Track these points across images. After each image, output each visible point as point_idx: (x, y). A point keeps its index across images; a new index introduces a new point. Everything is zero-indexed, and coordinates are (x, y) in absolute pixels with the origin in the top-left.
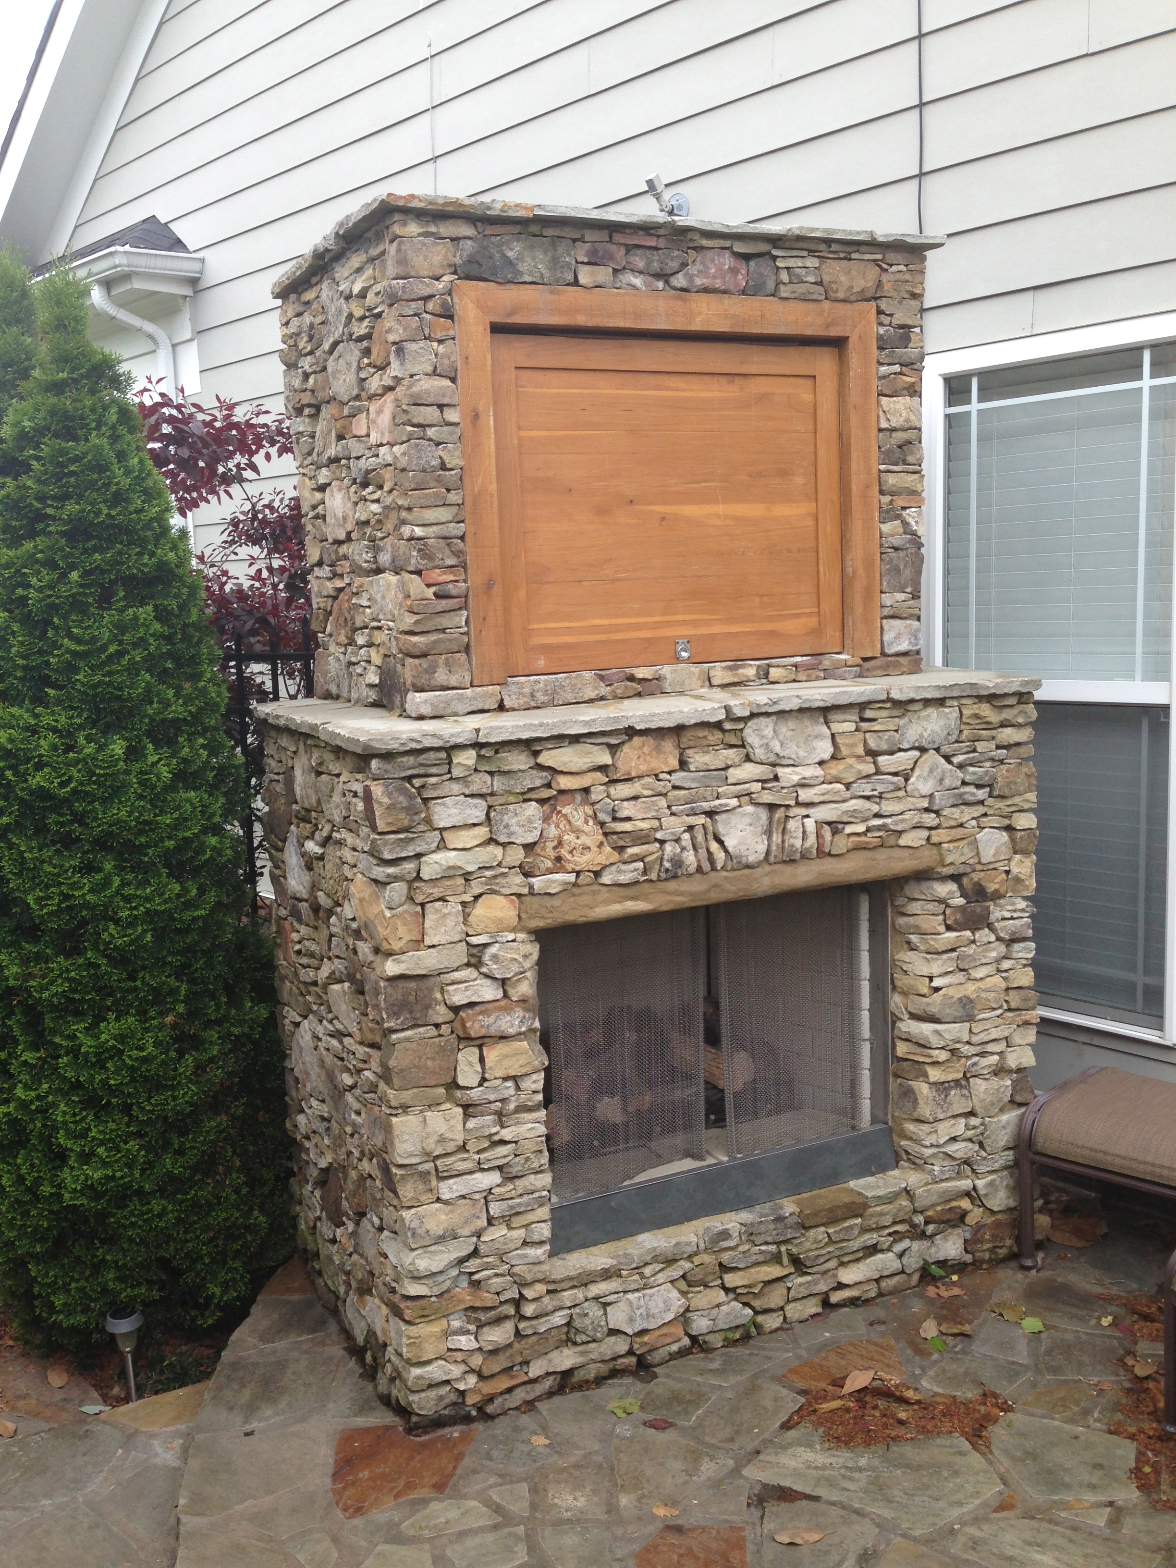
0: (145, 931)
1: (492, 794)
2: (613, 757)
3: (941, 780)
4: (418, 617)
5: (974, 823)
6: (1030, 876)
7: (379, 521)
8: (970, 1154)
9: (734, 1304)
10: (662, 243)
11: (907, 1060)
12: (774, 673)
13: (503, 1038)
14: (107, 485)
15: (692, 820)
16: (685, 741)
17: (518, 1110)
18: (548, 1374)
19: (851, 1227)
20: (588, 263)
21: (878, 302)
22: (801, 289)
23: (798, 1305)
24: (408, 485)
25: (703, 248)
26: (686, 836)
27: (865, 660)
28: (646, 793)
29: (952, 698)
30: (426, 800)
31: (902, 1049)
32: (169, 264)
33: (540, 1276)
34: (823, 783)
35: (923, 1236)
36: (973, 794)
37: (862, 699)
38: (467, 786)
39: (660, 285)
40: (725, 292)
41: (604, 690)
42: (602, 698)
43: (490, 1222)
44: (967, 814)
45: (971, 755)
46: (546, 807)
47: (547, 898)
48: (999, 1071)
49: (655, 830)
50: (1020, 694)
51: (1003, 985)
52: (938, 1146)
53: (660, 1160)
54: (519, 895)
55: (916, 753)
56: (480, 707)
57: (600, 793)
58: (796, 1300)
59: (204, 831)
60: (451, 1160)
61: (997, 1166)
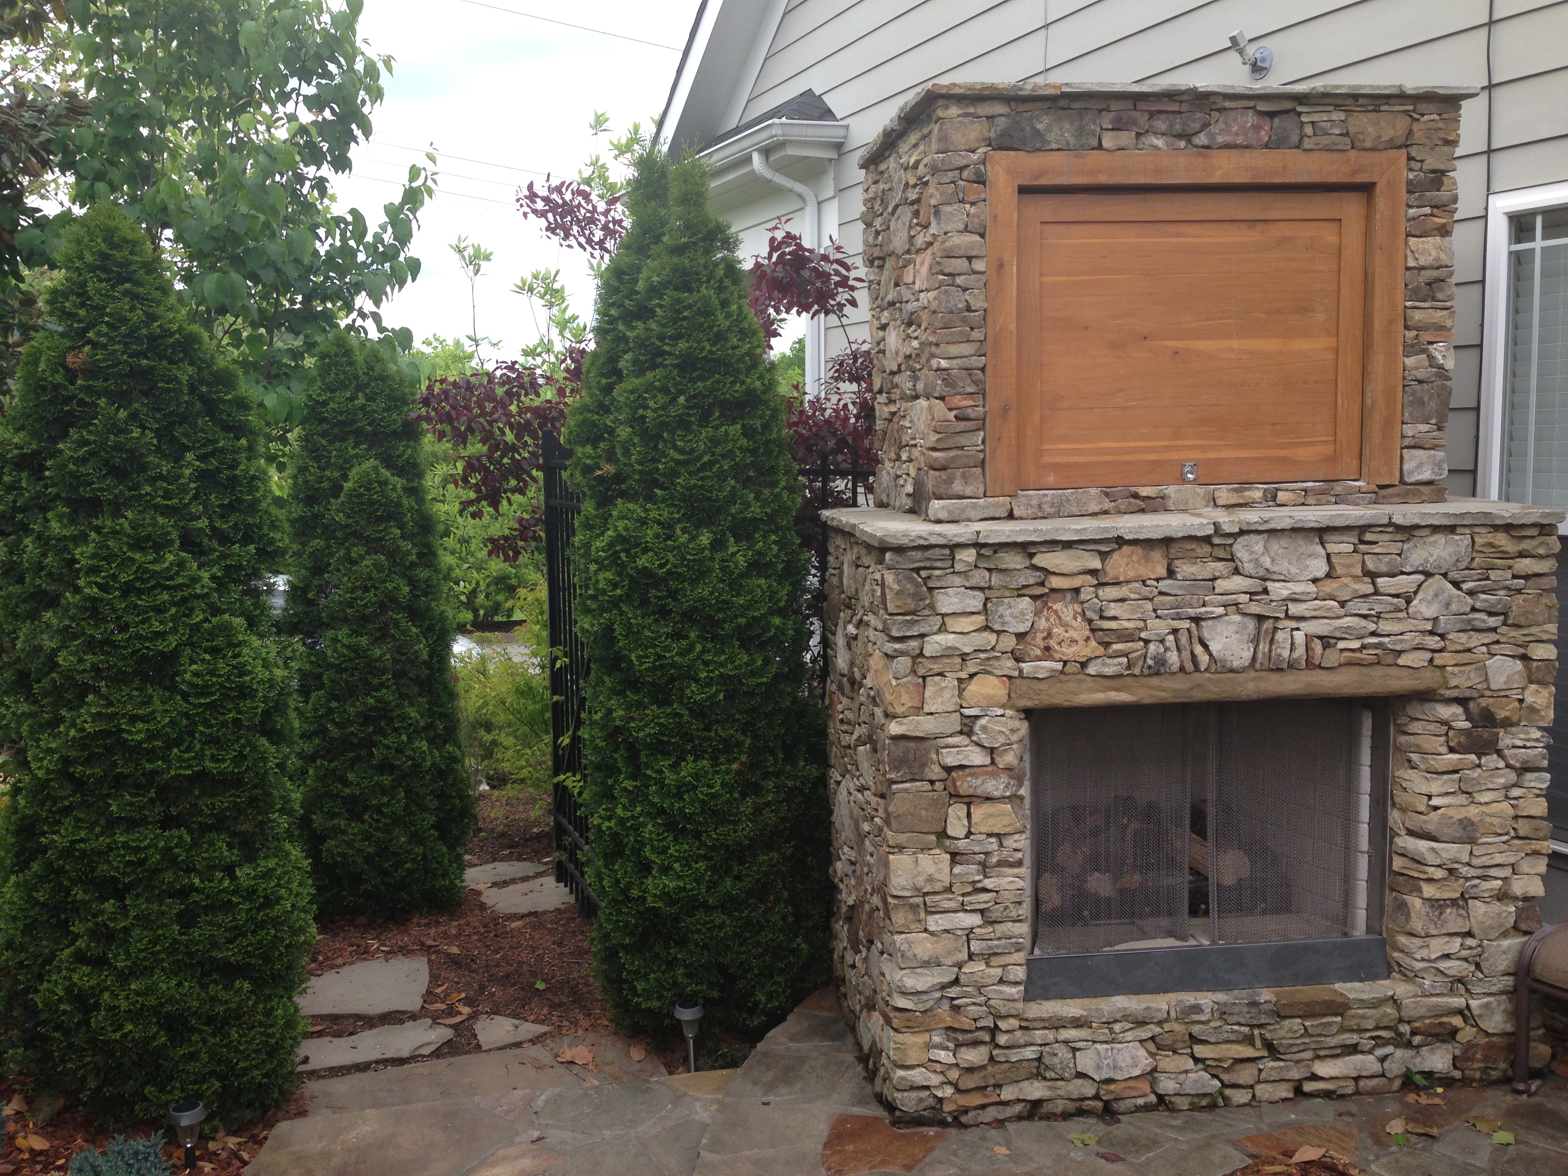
0: (718, 692)
1: (990, 588)
2: (1103, 563)
3: (1448, 605)
4: (941, 436)
5: (1484, 649)
6: (1548, 707)
7: (918, 355)
8: (1464, 973)
9: (1202, 1073)
10: (1184, 107)
11: (1403, 874)
12: (1282, 496)
13: (988, 799)
14: (711, 327)
15: (1177, 624)
16: (1173, 552)
17: (1001, 863)
18: (1019, 1101)
19: (1330, 1024)
20: (1113, 129)
21: (1409, 149)
22: (1325, 140)
23: (1269, 1087)
24: (938, 324)
25: (1225, 109)
26: (1171, 638)
27: (1380, 487)
28: (1133, 596)
29: (1463, 526)
30: (931, 589)
31: (1398, 863)
32: (819, 132)
33: (1014, 1012)
34: (1316, 599)
35: (1409, 1045)
36: (1484, 621)
37: (1361, 522)
38: (968, 580)
39: (1182, 144)
40: (1247, 147)
41: (1107, 505)
42: (1106, 512)
43: (971, 956)
44: (1476, 640)
45: (1483, 583)
46: (1038, 603)
47: (1035, 682)
48: (1503, 896)
49: (1141, 630)
50: (1542, 526)
51: (1511, 812)
52: (1429, 961)
53: (1144, 935)
54: (1010, 678)
55: (1421, 577)
56: (992, 515)
57: (1089, 593)
58: (1267, 1082)
59: (771, 613)
60: (937, 898)
61: (1494, 989)
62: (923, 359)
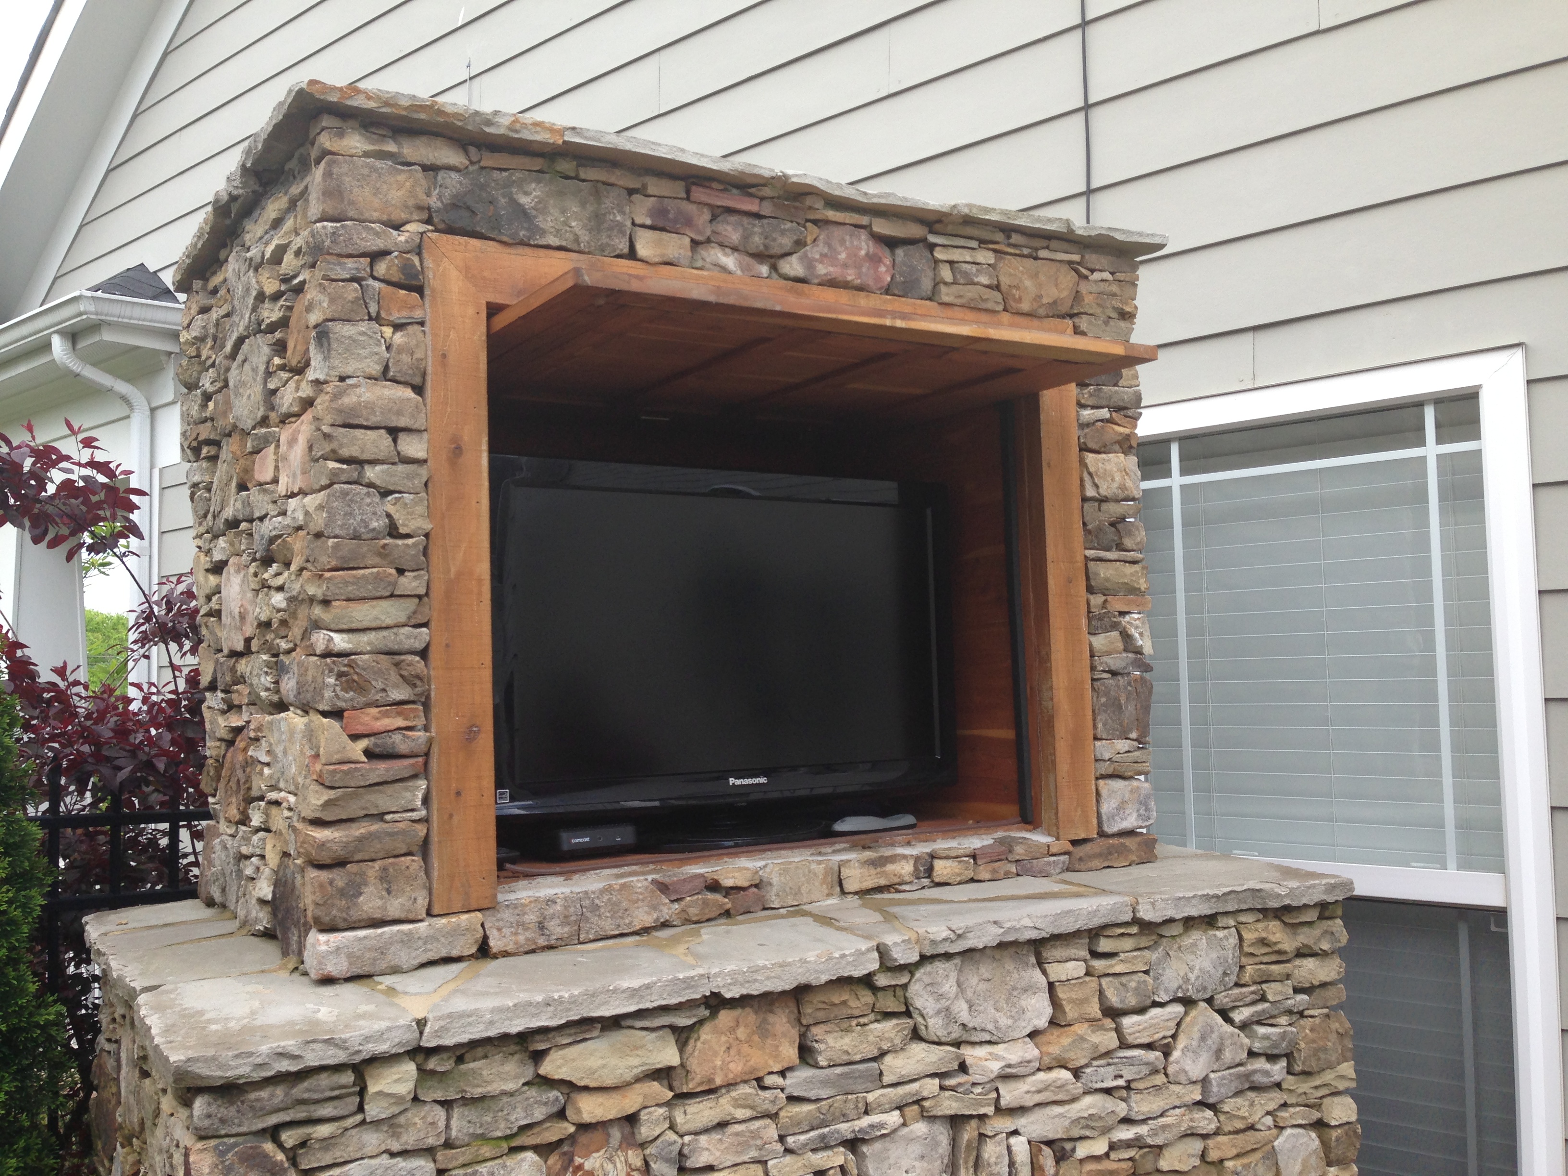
1: (448, 1145)
2: (681, 1051)
3: (1219, 1053)
4: (332, 794)
5: (1269, 1120)
7: (284, 623)
10: (767, 209)
12: (942, 868)
15: (823, 1159)
16: (810, 1012)
20: (652, 228)
21: (1076, 320)
22: (970, 292)
24: (326, 560)
25: (827, 222)
27: (1076, 843)
28: (741, 1114)
29: (1226, 913)
34: (1039, 1070)
36: (1267, 1073)
37: (1095, 922)
38: (396, 1135)
39: (764, 270)
41: (668, 910)
42: (665, 925)
44: (1258, 1107)
45: (1260, 1007)
46: (553, 1159)
50: (1323, 906)
55: (1179, 1009)
56: (444, 953)
57: (657, 1122)
62: (296, 631)
